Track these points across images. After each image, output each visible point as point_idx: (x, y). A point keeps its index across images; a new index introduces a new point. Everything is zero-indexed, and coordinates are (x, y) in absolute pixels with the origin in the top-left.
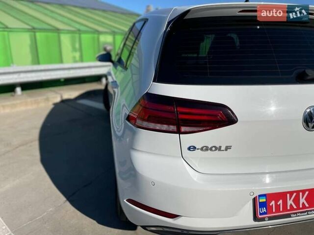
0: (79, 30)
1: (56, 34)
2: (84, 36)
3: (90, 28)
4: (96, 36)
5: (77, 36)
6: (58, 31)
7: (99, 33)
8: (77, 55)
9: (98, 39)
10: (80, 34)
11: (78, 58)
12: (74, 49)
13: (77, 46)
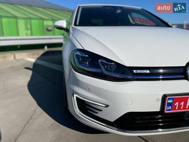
0: (30, 18)
1: (15, 20)
2: (33, 21)
3: (38, 16)
4: (41, 21)
5: (29, 21)
6: (16, 17)
7: (43, 19)
8: (29, 32)
9: (43, 23)
10: (31, 20)
11: (29, 34)
12: (27, 29)
13: (29, 27)
